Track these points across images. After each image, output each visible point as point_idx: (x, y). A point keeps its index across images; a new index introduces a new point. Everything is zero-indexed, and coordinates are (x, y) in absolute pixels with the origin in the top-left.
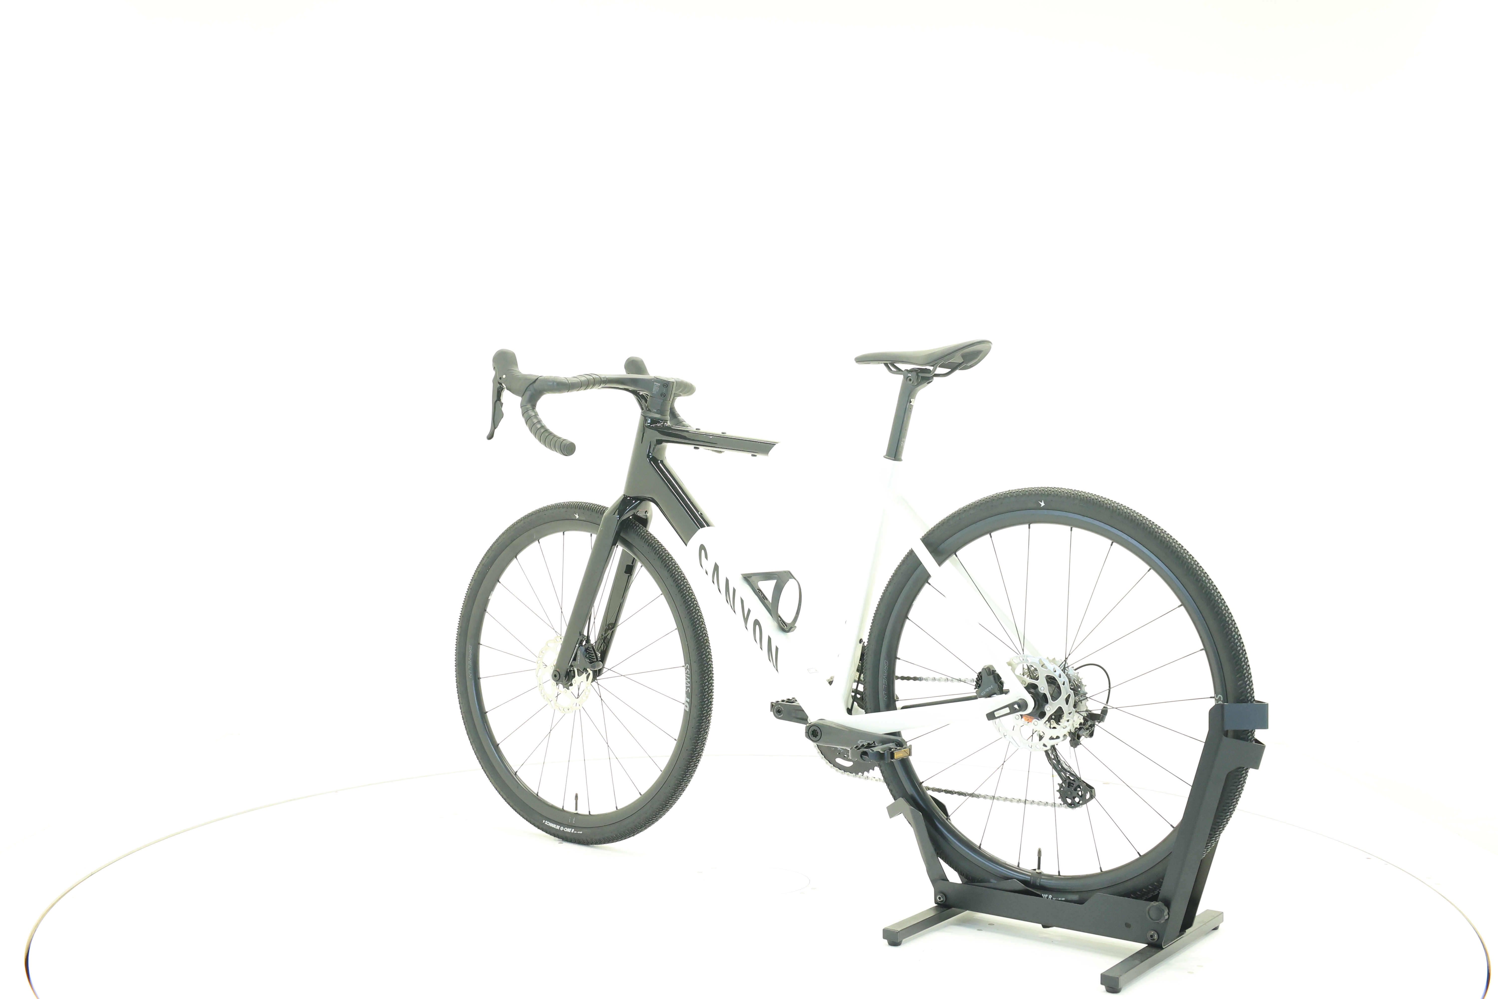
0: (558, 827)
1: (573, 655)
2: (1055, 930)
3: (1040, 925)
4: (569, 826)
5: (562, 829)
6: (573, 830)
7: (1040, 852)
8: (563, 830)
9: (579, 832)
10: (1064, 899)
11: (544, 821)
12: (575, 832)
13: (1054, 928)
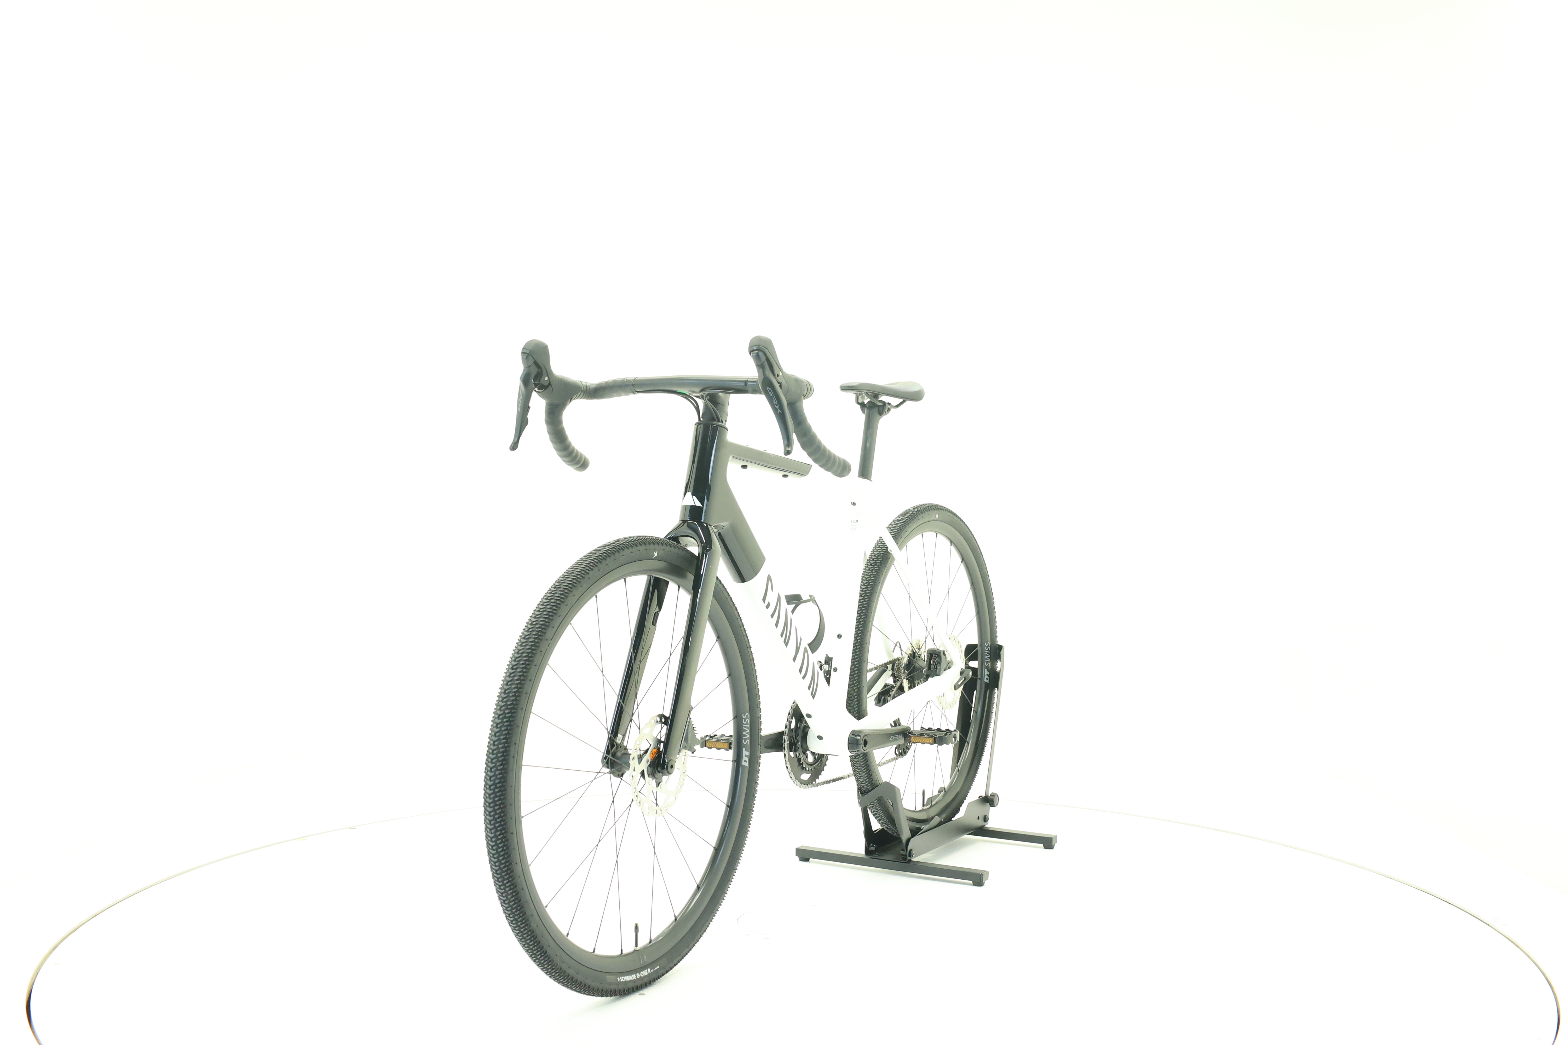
5: (638, 976)
6: (649, 970)
8: (640, 976)
12: (652, 971)
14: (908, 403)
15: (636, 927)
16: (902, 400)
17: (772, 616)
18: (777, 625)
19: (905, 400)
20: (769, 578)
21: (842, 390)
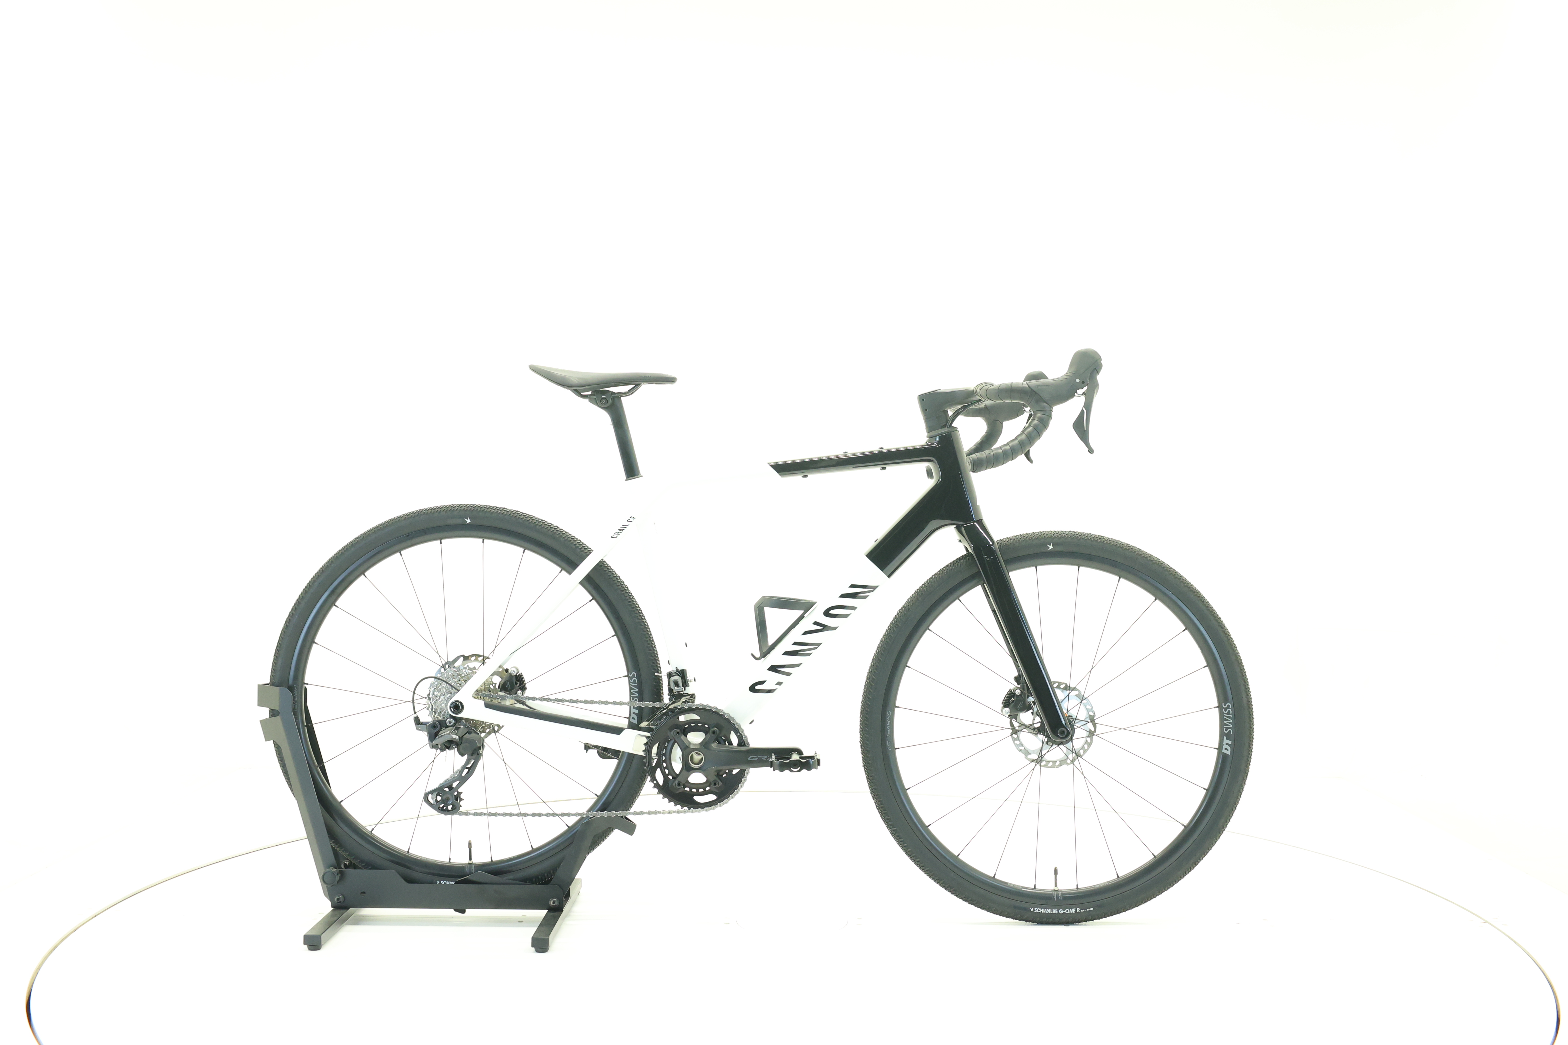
7: (470, 844)
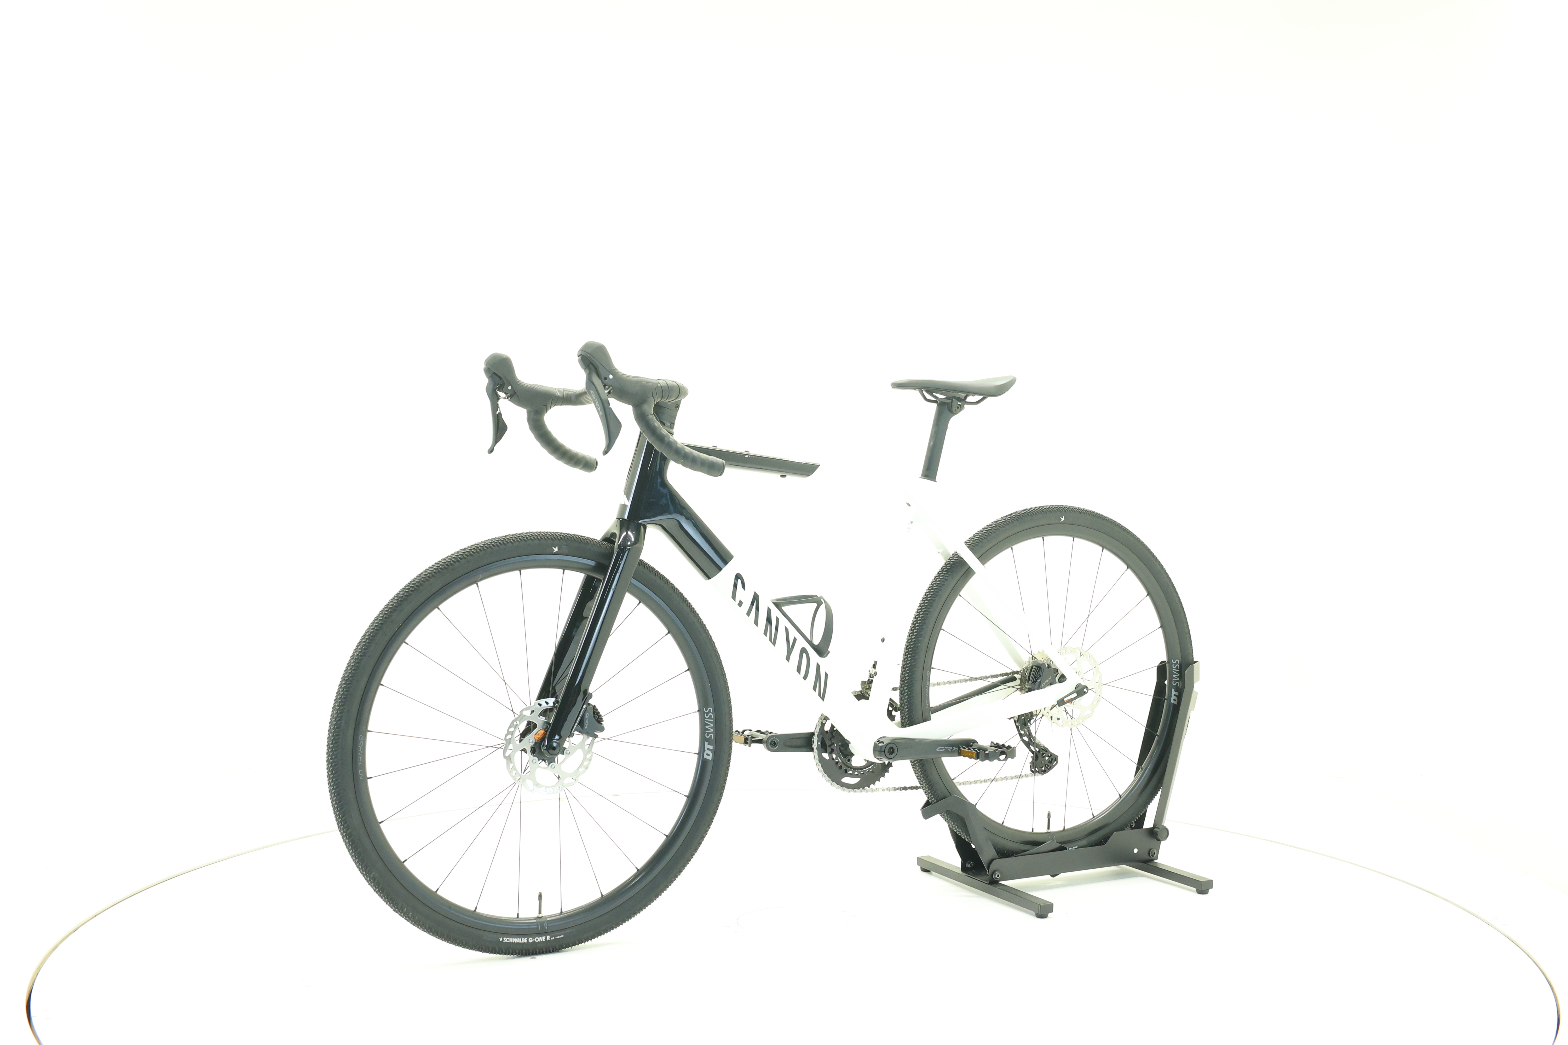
0: (525, 940)
1: (578, 719)
2: (1062, 875)
3: (1049, 876)
4: (540, 934)
5: (531, 940)
9: (558, 937)
10: (1077, 847)
11: (501, 940)
13: (1061, 874)
14: (989, 399)
15: (540, 896)
16: (982, 397)
17: (748, 614)
18: (756, 623)
19: (985, 396)
20: (738, 577)
21: (893, 387)
